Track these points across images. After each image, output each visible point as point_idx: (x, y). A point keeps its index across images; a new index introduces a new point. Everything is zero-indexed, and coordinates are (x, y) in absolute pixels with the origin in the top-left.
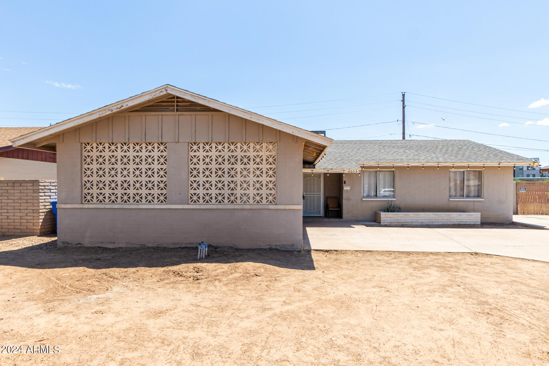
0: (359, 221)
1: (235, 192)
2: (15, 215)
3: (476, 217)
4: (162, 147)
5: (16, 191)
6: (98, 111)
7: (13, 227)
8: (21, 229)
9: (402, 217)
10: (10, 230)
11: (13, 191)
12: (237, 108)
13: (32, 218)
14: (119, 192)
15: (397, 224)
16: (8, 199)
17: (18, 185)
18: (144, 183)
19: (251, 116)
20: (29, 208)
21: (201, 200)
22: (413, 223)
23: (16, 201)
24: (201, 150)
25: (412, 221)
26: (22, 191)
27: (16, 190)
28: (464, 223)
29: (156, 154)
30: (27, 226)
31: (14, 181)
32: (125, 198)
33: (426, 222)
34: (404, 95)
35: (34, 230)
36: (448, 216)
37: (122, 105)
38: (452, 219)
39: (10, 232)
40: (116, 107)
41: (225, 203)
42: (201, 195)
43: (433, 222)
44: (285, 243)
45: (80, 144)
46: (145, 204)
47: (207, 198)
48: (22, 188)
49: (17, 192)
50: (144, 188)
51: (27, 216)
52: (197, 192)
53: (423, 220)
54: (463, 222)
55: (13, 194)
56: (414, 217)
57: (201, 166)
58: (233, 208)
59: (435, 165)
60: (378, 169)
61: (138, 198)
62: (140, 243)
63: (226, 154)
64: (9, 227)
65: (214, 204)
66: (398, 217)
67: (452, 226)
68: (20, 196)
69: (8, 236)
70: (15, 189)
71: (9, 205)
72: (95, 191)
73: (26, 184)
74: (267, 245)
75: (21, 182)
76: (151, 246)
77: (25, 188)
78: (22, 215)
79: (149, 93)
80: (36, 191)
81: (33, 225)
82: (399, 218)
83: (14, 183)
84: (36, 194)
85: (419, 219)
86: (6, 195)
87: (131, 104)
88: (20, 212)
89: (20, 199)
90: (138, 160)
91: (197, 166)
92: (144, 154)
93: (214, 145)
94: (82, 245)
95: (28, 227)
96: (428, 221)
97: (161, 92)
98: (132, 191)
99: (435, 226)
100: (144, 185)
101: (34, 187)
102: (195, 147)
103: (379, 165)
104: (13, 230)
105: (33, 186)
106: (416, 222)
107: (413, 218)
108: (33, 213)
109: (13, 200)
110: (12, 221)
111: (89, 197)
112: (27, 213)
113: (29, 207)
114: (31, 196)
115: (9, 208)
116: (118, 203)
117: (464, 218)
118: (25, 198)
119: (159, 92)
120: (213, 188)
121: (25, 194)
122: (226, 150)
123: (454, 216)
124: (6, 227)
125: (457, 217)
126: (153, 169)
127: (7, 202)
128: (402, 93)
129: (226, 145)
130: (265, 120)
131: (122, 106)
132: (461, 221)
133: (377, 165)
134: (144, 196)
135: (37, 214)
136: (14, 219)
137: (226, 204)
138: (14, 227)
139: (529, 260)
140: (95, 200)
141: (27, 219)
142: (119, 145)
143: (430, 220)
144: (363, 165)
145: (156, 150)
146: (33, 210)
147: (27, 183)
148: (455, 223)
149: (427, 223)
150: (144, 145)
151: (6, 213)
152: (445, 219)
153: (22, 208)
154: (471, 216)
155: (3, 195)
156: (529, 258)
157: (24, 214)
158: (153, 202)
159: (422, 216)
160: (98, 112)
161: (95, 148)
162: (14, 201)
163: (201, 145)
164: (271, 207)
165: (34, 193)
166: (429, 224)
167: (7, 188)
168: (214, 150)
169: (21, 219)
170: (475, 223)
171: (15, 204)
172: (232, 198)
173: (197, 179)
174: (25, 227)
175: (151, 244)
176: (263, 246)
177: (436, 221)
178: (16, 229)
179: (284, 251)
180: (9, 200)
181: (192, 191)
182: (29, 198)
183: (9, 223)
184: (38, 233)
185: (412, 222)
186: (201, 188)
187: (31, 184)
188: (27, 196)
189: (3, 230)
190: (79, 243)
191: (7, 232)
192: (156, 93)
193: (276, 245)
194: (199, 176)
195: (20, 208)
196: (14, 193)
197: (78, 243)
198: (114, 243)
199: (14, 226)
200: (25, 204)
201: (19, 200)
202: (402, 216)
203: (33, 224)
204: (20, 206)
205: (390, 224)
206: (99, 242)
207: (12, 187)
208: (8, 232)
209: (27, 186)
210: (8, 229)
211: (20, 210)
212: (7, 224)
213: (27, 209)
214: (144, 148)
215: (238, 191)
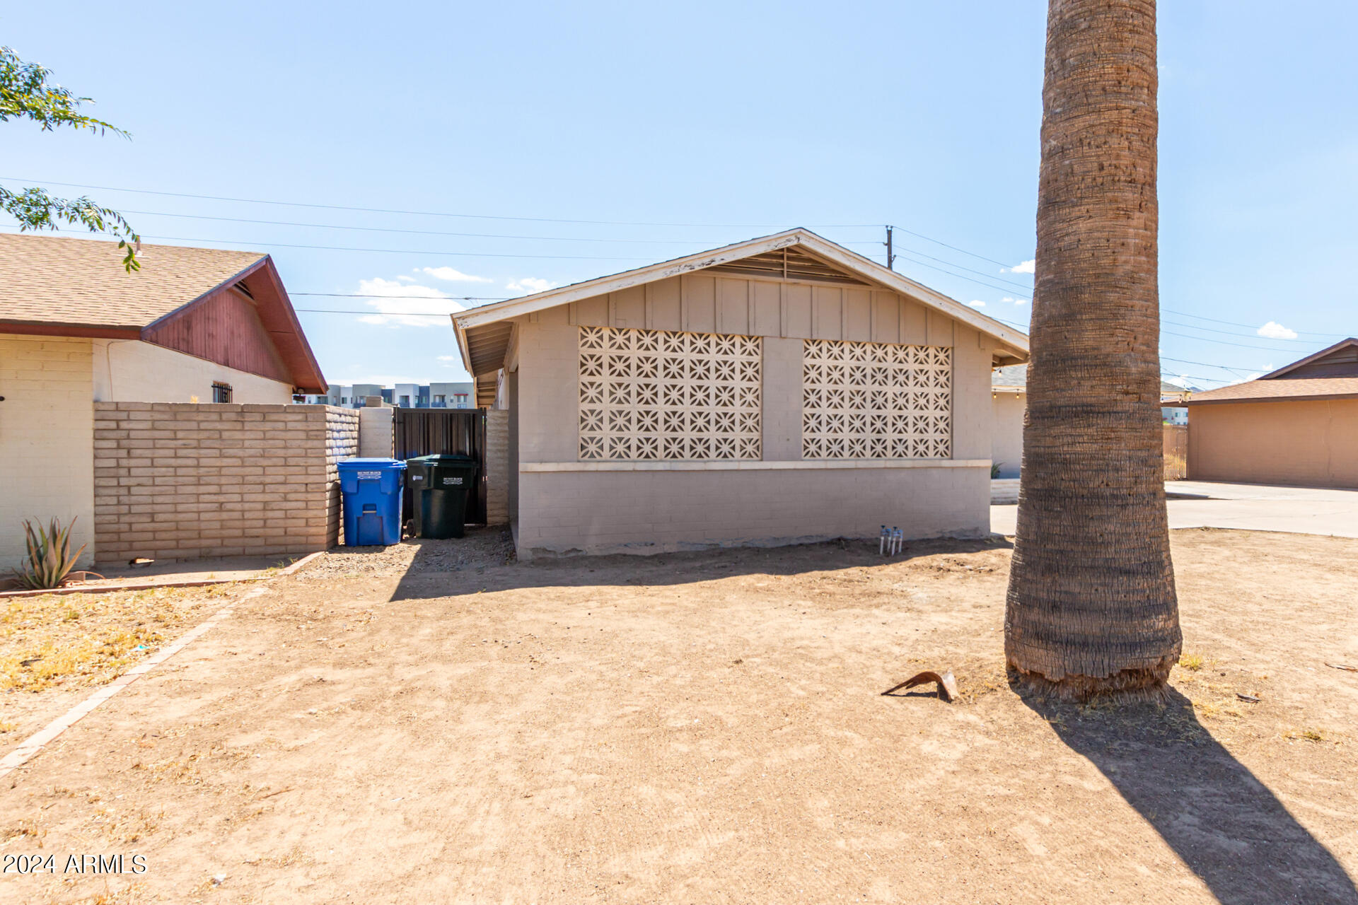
1: (883, 436)
2: (245, 500)
4: (750, 346)
5: (248, 435)
6: (663, 265)
7: (238, 532)
8: (266, 537)
10: (226, 542)
11: (238, 435)
12: (919, 286)
13: (302, 505)
14: (661, 435)
16: (222, 456)
17: (258, 417)
18: (713, 417)
19: (941, 301)
20: (292, 479)
21: (824, 453)
23: (248, 461)
24: (824, 354)
26: (269, 435)
27: (248, 433)
29: (738, 358)
30: (286, 528)
31: (243, 407)
32: (674, 448)
34: (889, 233)
35: (308, 536)
37: (713, 258)
39: (226, 546)
40: (700, 262)
41: (867, 456)
42: (824, 443)
44: (964, 527)
45: (576, 328)
46: (715, 461)
47: (835, 448)
48: (268, 426)
49: (252, 436)
50: (713, 427)
51: (286, 500)
52: (817, 435)
55: (241, 443)
57: (824, 387)
58: (883, 466)
61: (700, 449)
62: (708, 542)
63: (869, 365)
64: (226, 533)
65: (848, 460)
68: (263, 449)
69: (222, 557)
70: (246, 428)
71: (224, 471)
72: (606, 433)
73: (282, 415)
74: (938, 532)
75: (266, 410)
76: (730, 546)
77: (281, 426)
78: (267, 497)
79: (766, 239)
80: (316, 436)
81: (307, 525)
83: (242, 412)
84: (316, 443)
86: (217, 444)
87: (729, 258)
88: (264, 492)
89: (262, 456)
90: (700, 370)
91: (817, 386)
92: (713, 357)
93: (847, 347)
94: (580, 554)
95: (288, 529)
97: (789, 241)
98: (687, 435)
100: (713, 422)
101: (309, 423)
102: (813, 349)
104: (240, 541)
105: (306, 420)
108: (307, 492)
109: (240, 457)
110: (237, 515)
111: (592, 448)
112: (286, 494)
113: (294, 477)
114: (299, 447)
115: (223, 480)
116: (658, 458)
118: (281, 452)
119: (784, 239)
120: (846, 428)
121: (280, 443)
122: (869, 357)
124: (214, 533)
126: (733, 389)
127: (218, 464)
128: (887, 227)
129: (869, 348)
130: (962, 311)
131: (713, 261)
134: (713, 443)
135: (318, 495)
136: (243, 511)
137: (868, 460)
138: (244, 533)
139: (1269, 532)
140: (606, 453)
141: (286, 510)
142: (661, 336)
145: (738, 350)
146: (307, 484)
147: (285, 412)
150: (713, 339)
151: (215, 494)
153: (268, 480)
155: (202, 446)
156: (1268, 530)
157: (276, 497)
158: (733, 456)
160: (664, 267)
161: (606, 338)
162: (243, 462)
163: (825, 346)
164: (946, 463)
165: (308, 439)
167: (219, 426)
168: (847, 355)
169: (264, 509)
171: (248, 470)
172: (879, 448)
173: (817, 411)
174: (281, 532)
175: (730, 542)
176: (932, 534)
178: (246, 537)
179: (964, 540)
180: (225, 460)
181: (808, 435)
182: (290, 452)
183: (224, 523)
184: (321, 544)
186: (824, 428)
187: (300, 417)
188: (285, 448)
189: (205, 543)
190: (574, 550)
191: (217, 547)
192: (779, 241)
193: (951, 532)
194: (819, 406)
195: (262, 479)
196: (243, 440)
197: (570, 548)
198: (652, 544)
199: (243, 529)
200: (281, 470)
201: (261, 459)
202: (1012, 485)
203: (307, 522)
204: (264, 474)
206: (620, 545)
207: (235, 424)
208: (222, 545)
209: (285, 422)
210: (222, 538)
211: (261, 486)
212: (217, 525)
213: (284, 483)
214: (713, 344)
215: (888, 434)
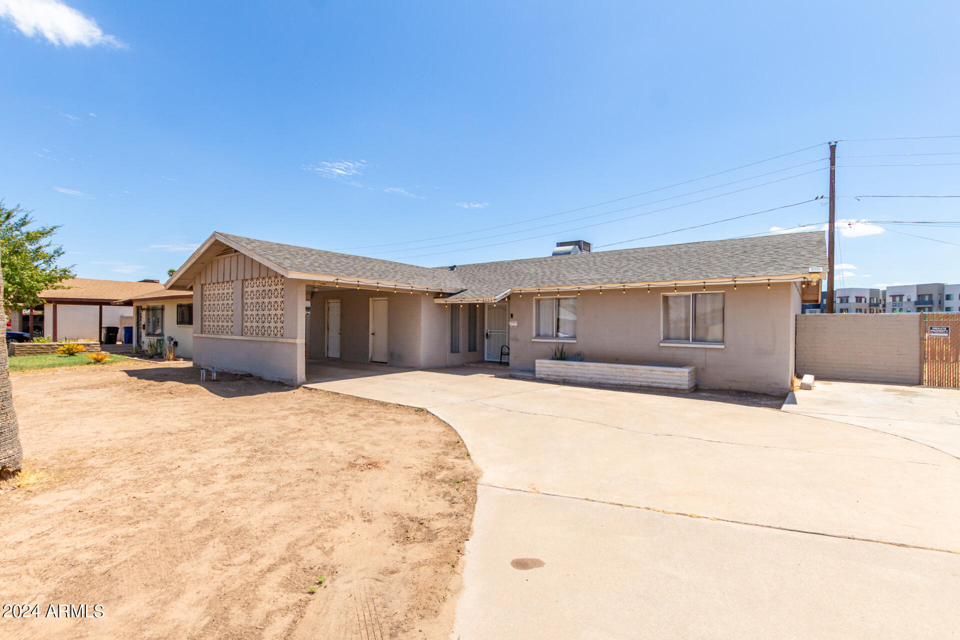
0: (528, 371)
3: (681, 376)
9: (563, 368)
15: (556, 377)
18: (225, 316)
21: (249, 332)
22: (579, 379)
24: (250, 286)
25: (576, 374)
28: (657, 385)
33: (597, 378)
34: (833, 149)
36: (630, 371)
38: (639, 376)
41: (260, 335)
42: (249, 328)
43: (607, 379)
44: (287, 377)
45: (200, 286)
47: (252, 330)
52: (247, 324)
53: (592, 374)
54: (656, 382)
56: (581, 369)
58: (260, 340)
59: (619, 286)
60: (538, 296)
61: (223, 330)
66: (557, 367)
67: (638, 388)
82: (559, 369)
85: (587, 372)
96: (601, 376)
99: (610, 386)
102: (247, 284)
103: (540, 291)
106: (582, 377)
107: (578, 371)
116: (215, 333)
117: (658, 377)
123: (642, 372)
125: (646, 374)
132: (653, 380)
133: (538, 291)
140: (207, 330)
142: (216, 285)
143: (604, 375)
144: (521, 291)
148: (643, 383)
149: (598, 381)
152: (626, 376)
154: (671, 374)
159: (592, 368)
161: (208, 287)
163: (249, 282)
164: (280, 340)
166: (602, 382)
170: (677, 386)
177: (613, 377)
185: (576, 376)
186: (249, 321)
192: (211, 239)
193: (283, 379)
205: (547, 378)
215: (266, 324)
